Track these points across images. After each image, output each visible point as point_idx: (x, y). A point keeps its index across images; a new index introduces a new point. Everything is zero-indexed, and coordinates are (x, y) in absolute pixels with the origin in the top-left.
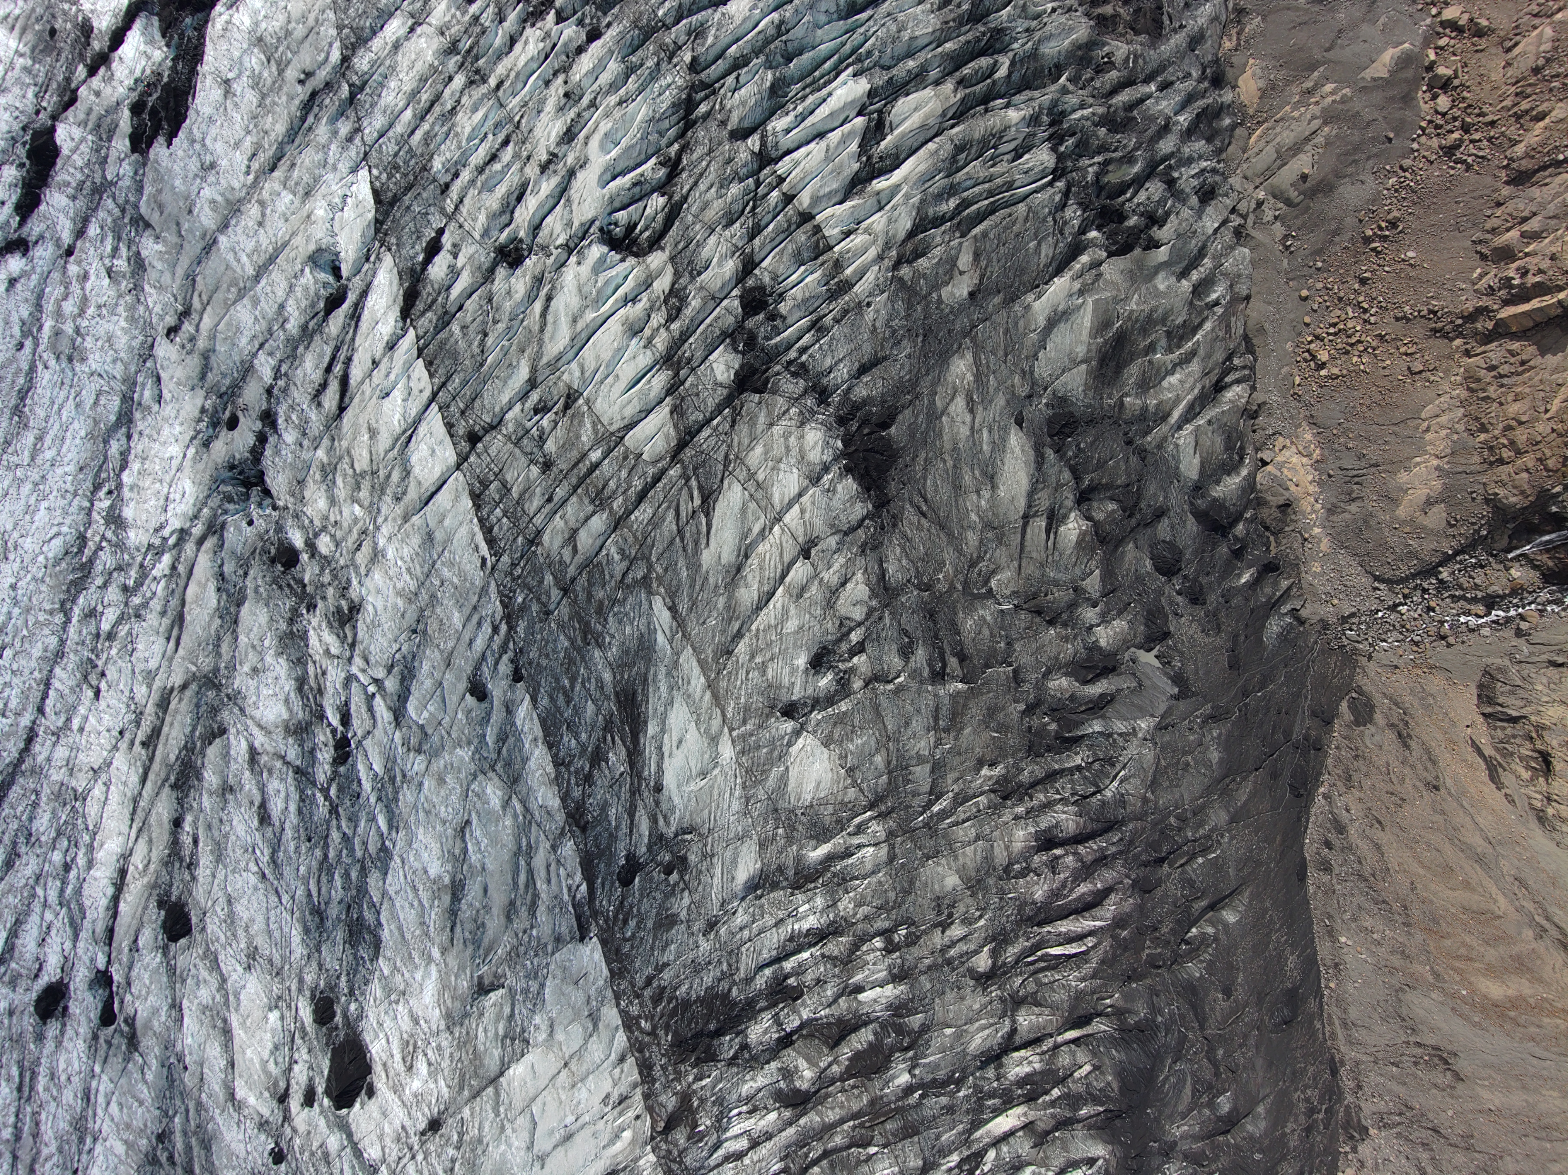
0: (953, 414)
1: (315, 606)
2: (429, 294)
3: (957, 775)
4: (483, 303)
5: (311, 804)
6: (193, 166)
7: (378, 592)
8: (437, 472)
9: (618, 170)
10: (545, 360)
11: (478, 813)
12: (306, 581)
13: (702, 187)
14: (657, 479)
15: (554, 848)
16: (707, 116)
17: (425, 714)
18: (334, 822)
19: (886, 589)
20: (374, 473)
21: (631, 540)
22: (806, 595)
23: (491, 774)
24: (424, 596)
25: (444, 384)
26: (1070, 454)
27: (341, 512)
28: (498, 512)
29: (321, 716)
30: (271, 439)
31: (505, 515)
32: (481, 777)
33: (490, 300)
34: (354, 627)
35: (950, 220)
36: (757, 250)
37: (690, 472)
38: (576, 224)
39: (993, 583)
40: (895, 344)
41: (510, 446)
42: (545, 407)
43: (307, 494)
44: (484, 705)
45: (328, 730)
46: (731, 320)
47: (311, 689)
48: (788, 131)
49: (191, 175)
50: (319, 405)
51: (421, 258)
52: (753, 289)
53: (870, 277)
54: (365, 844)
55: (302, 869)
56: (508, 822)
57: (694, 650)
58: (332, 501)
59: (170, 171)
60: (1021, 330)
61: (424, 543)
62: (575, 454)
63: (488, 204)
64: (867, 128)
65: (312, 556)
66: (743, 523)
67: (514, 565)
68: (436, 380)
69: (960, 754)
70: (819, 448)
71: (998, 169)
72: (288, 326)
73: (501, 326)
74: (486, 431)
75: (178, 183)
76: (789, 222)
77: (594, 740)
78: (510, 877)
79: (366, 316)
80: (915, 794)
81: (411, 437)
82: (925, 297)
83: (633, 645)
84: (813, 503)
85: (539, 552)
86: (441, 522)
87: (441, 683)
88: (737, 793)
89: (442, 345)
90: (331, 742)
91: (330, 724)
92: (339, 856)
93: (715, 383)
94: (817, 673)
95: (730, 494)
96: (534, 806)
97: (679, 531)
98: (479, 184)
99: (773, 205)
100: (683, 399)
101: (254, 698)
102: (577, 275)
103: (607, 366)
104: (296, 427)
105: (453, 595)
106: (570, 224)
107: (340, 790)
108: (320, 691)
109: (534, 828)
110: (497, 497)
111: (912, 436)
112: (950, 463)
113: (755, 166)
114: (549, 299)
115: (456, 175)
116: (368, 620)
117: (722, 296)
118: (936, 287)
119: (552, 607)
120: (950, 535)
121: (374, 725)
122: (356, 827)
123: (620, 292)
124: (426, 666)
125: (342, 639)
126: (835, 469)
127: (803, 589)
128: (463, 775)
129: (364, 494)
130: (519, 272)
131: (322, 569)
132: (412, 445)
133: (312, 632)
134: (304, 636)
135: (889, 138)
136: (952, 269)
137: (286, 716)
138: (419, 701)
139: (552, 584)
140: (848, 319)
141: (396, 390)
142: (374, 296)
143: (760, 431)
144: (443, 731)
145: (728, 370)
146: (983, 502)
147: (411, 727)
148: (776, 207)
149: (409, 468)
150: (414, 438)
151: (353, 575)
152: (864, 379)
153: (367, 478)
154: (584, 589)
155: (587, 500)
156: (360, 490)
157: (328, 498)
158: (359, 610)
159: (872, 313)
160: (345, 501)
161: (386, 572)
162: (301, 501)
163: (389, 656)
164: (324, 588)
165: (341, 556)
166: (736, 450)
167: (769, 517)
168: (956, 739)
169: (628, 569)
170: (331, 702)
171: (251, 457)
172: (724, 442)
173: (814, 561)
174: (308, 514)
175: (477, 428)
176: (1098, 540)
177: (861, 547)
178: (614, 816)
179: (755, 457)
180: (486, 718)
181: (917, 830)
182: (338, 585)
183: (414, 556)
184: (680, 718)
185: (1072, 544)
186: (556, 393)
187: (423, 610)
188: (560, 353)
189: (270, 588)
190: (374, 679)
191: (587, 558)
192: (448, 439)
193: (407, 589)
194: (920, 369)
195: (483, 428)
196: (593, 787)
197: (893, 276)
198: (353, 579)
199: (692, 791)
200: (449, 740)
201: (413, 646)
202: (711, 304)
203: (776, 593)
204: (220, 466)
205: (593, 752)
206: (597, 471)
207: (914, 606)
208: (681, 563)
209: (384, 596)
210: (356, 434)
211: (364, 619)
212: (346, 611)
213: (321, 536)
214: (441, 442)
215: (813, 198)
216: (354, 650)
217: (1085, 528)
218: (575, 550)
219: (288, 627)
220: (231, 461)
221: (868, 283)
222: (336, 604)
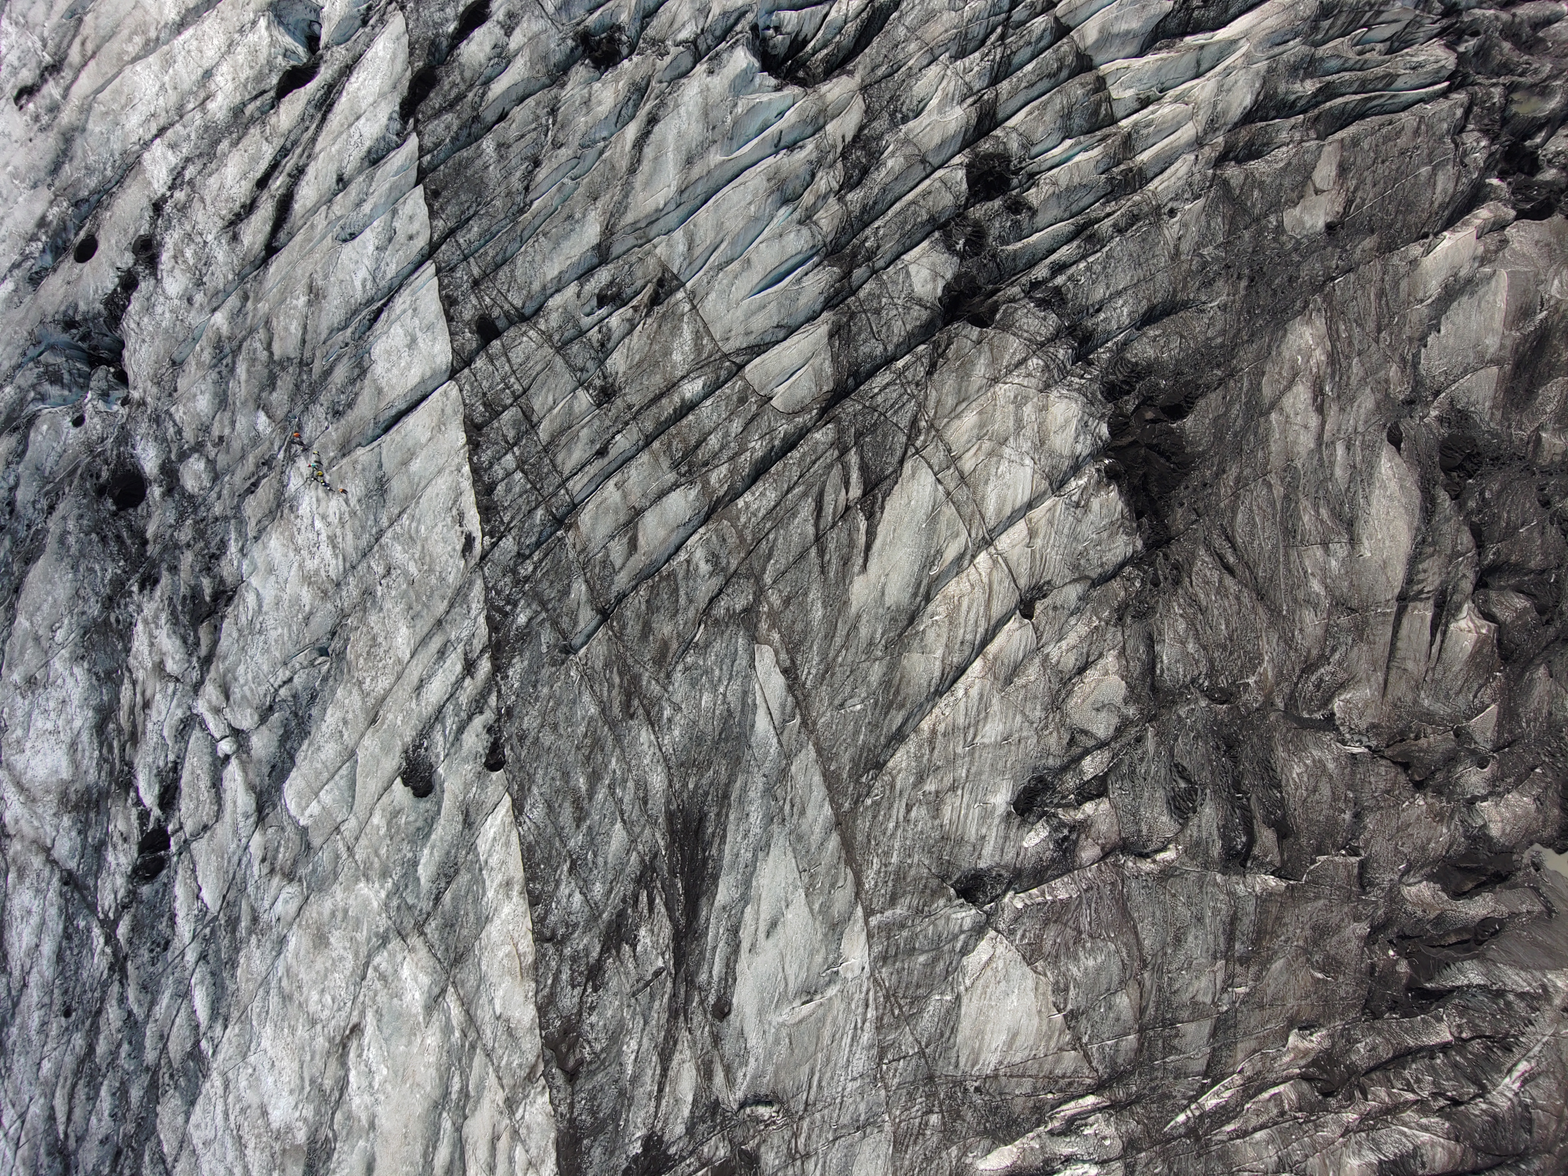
0: (1288, 410)
1: (156, 581)
2: (454, 85)
3: (1252, 1044)
4: (542, 112)
5: (82, 945)
7: (271, 570)
8: (413, 375)
10: (629, 218)
11: (378, 1013)
12: (149, 534)
14: (790, 444)
15: (511, 1104)
17: (314, 808)
18: (115, 988)
19: (1154, 689)
20: (304, 364)
21: (732, 540)
22: (1019, 681)
23: (415, 940)
24: (351, 591)
25: (451, 233)
26: (1472, 504)
27: (233, 423)
28: (509, 460)
29: (127, 784)
30: (143, 285)
31: (520, 467)
32: (395, 944)
33: (553, 112)
34: (216, 629)
35: (1305, 110)
36: (1003, 99)
37: (850, 439)
38: (715, 11)
39: (1337, 705)
40: (1204, 285)
41: (548, 351)
42: (618, 294)
43: (182, 383)
44: (425, 805)
45: (134, 813)
46: (947, 201)
47: (120, 731)
50: (235, 238)
51: (451, 28)
52: (989, 158)
53: (1179, 170)
54: (163, 1038)
55: (46, 1065)
56: (433, 1039)
57: (819, 751)
58: (222, 401)
60: (1403, 295)
61: (368, 496)
62: (657, 381)
65: (169, 492)
66: (929, 538)
67: (521, 557)
68: (440, 224)
69: (1261, 1007)
70: (1071, 431)
71: (1369, 56)
72: (212, 106)
73: (564, 153)
74: (512, 321)
76: (1060, 63)
77: (615, 898)
78: (419, 1149)
79: (342, 105)
80: (1180, 1074)
81: (380, 311)
82: (1257, 220)
83: (711, 729)
84: (1050, 524)
85: (569, 541)
86: (405, 464)
87: (351, 755)
88: (866, 1037)
89: (461, 169)
90: (136, 836)
91: (139, 802)
92: (114, 1054)
93: (910, 297)
94: (1023, 823)
95: (914, 486)
96: (484, 1015)
97: (818, 538)
99: (1036, 36)
100: (852, 317)
101: (19, 732)
102: (705, 91)
103: (734, 244)
104: (188, 270)
105: (404, 595)
106: (704, 11)
107: (136, 928)
108: (135, 737)
109: (479, 1058)
110: (511, 434)
111: (1219, 437)
112: (1279, 491)
114: (653, 120)
116: (243, 621)
117: (935, 162)
118: (1276, 206)
119: (577, 641)
120: (1274, 612)
121: (218, 816)
122: (153, 1003)
123: (770, 133)
124: (332, 718)
125: (190, 646)
126: (1091, 470)
127: (1016, 669)
128: (362, 936)
129: (279, 397)
130: (609, 75)
131: (181, 518)
132: (378, 325)
133: (140, 627)
134: (125, 633)
136: (1304, 184)
137: (65, 773)
138: (307, 782)
139: (584, 598)
140: (1137, 230)
141: (368, 230)
142: (362, 76)
143: (976, 387)
144: (340, 845)
145: (934, 280)
146: (1333, 563)
147: (283, 829)
148: (1041, 38)
149: (366, 364)
150: (384, 316)
151: (233, 536)
152: (1152, 332)
153: (291, 370)
154: (638, 616)
155: (665, 463)
156: (274, 389)
157: (216, 395)
158: (230, 599)
159: (1176, 227)
160: (244, 403)
161: (292, 537)
162: (170, 395)
163: (268, 690)
164: (177, 552)
165: (219, 498)
166: (932, 414)
167: (973, 535)
168: (1258, 978)
169: (721, 591)
170: (150, 759)
171: (105, 313)
172: (913, 396)
173: (1039, 623)
174: (177, 418)
175: (496, 312)
176: (1500, 654)
177: (1117, 610)
178: (633, 1057)
179: (963, 429)
180: (423, 832)
181: (1175, 1139)
182: (202, 549)
183: (347, 516)
184: (778, 879)
185: (1464, 656)
186: (639, 274)
187: (344, 615)
188: (658, 210)
189: (86, 540)
190: (233, 729)
191: (651, 563)
192: (442, 323)
193: (323, 573)
194: (1239, 330)
195: (507, 315)
196: (600, 992)
197: (1214, 175)
198: (232, 542)
199: (783, 1024)
200: (349, 863)
201: (315, 678)
202: (918, 171)
203: (970, 669)
204: (50, 319)
205: (610, 923)
206: (691, 417)
207: (1199, 726)
208: (815, 594)
209: (280, 580)
210: (285, 293)
211: (236, 617)
212: (208, 599)
213: (191, 460)
214: (430, 327)
215: (1101, 31)
216: (208, 671)
217: (1484, 631)
218: (633, 545)
219: (102, 613)
220: (71, 312)
221: (1173, 179)
222: (193, 583)
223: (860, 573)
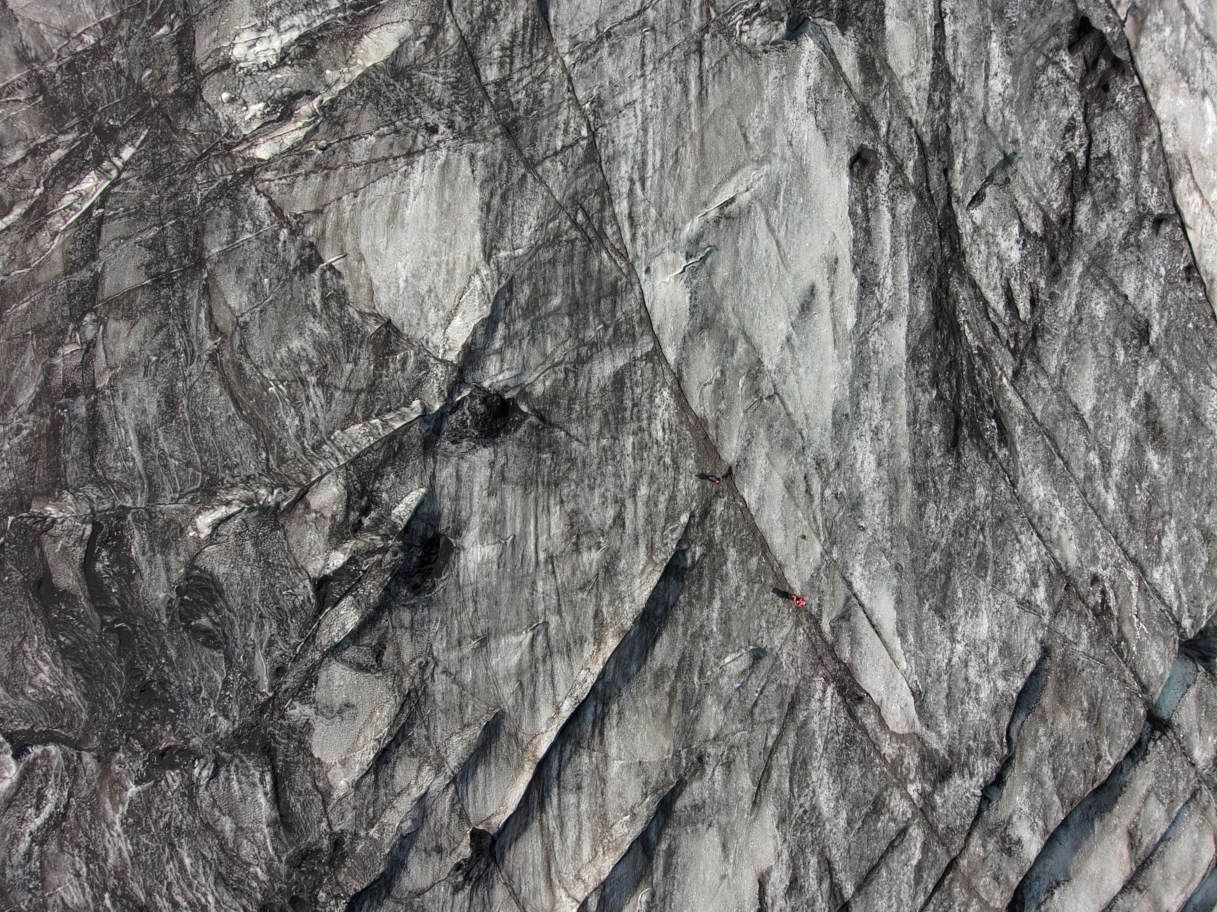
3: (43, 276)
21: (984, 881)
22: (474, 733)
39: (12, 770)
69: (38, 330)
80: (137, 212)
83: (965, 584)
139: (1194, 737)
154: (1109, 732)
168: (49, 370)
178: (994, 68)
181: (132, 122)
184: (811, 377)
196: (1062, 156)
199: (760, 162)
205: (1069, 261)
207: (195, 708)
208: (835, 825)
218: (1132, 836)
223: (769, 868)
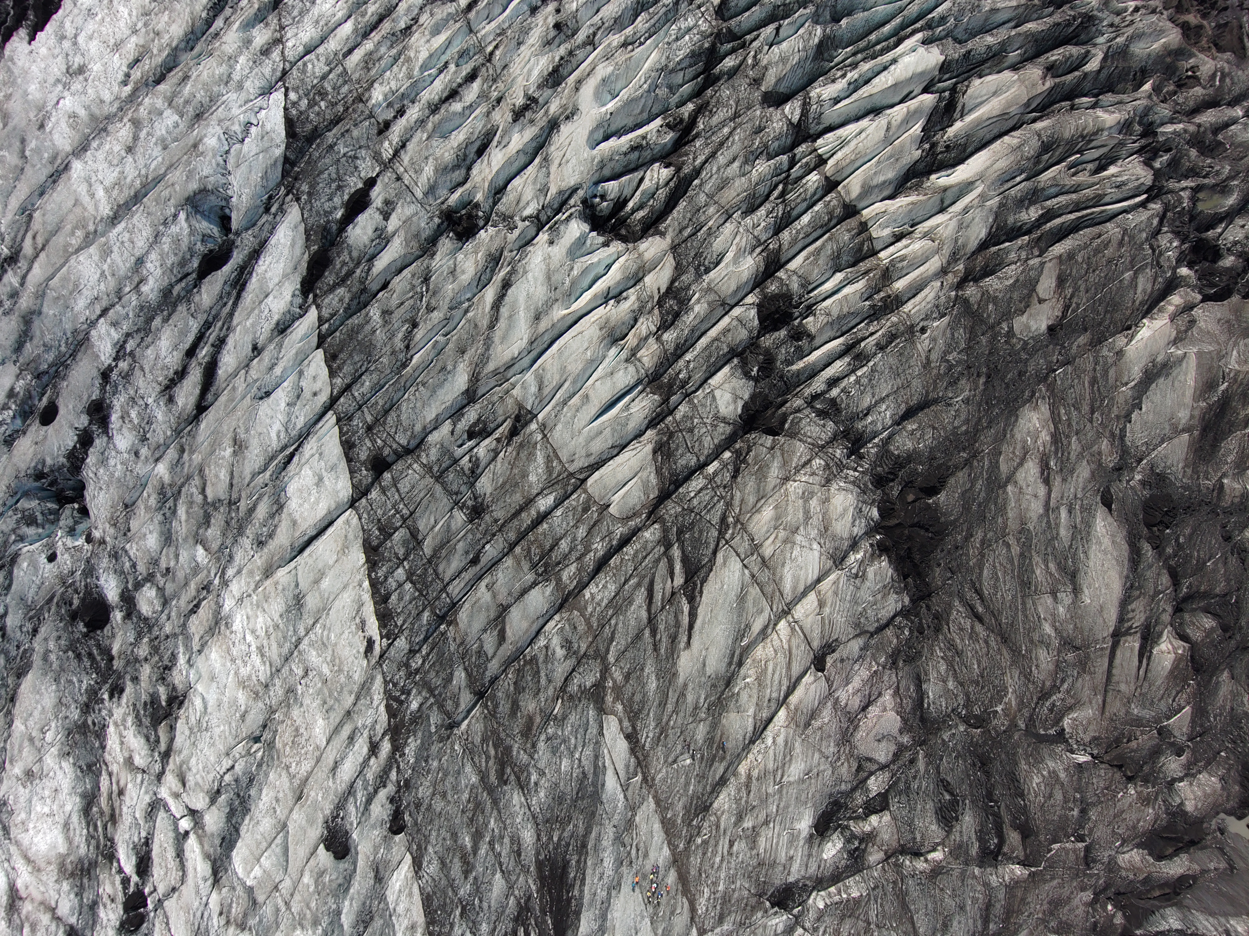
0: (1022, 483)
1: (122, 691)
2: (344, 263)
4: (416, 282)
6: (57, 68)
7: (213, 678)
8: (321, 510)
9: (613, 128)
10: (491, 365)
12: (114, 652)
13: (721, 159)
14: (625, 541)
16: (733, 72)
17: (257, 871)
19: (923, 720)
20: (232, 503)
21: (582, 627)
22: (816, 724)
24: (277, 691)
25: (348, 387)
26: (1169, 550)
27: (177, 556)
28: (400, 573)
29: (111, 856)
30: (97, 442)
31: (409, 578)
33: (427, 279)
34: (172, 729)
35: (1028, 232)
36: (786, 246)
37: (673, 537)
38: (553, 191)
39: (1066, 722)
40: (950, 384)
41: (429, 480)
42: (484, 430)
43: (134, 524)
44: (344, 865)
45: (118, 879)
46: (743, 334)
47: (102, 813)
48: (837, 101)
49: (51, 80)
50: (171, 400)
51: (339, 214)
52: (775, 297)
53: (929, 294)
57: (658, 802)
58: (168, 539)
59: (26, 72)
60: (1111, 381)
61: (288, 611)
62: (517, 498)
63: (438, 152)
64: (936, 108)
65: (128, 616)
66: (740, 615)
67: (412, 653)
68: (338, 381)
70: (849, 517)
71: (1082, 178)
72: (145, 288)
73: (436, 315)
74: (399, 457)
75: (33, 88)
76: (831, 214)
79: (253, 284)
81: (291, 456)
82: (993, 327)
83: (569, 789)
84: (836, 593)
85: (451, 634)
86: (317, 582)
87: (284, 826)
89: (354, 332)
90: (120, 898)
91: (120, 871)
93: (716, 417)
94: (822, 838)
95: (726, 572)
97: (651, 621)
98: (430, 125)
99: (811, 190)
100: (671, 435)
101: (22, 816)
102: (547, 258)
103: (574, 382)
104: (134, 428)
105: (319, 692)
106: (544, 190)
108: (114, 818)
110: (401, 552)
111: (966, 508)
112: (1016, 549)
113: (789, 141)
114: (506, 286)
115: (401, 112)
116: (193, 720)
117: (732, 302)
118: (1007, 315)
119: (459, 718)
120: (1015, 651)
121: (183, 880)
123: (600, 286)
124: (267, 797)
125: (153, 743)
126: (865, 545)
127: (813, 714)
129: (213, 533)
130: (469, 246)
131: (139, 636)
132: (292, 467)
133: (111, 729)
134: (101, 733)
135: (958, 125)
136: (1029, 296)
137: (62, 848)
138: (250, 850)
139: (463, 684)
140: (896, 346)
141: (279, 389)
142: (268, 259)
143: (771, 486)
144: (279, 901)
145: (735, 402)
146: (1061, 609)
147: (234, 889)
148: (815, 194)
149: (282, 501)
150: (296, 459)
151: (181, 649)
152: (911, 426)
153: (222, 509)
154: (508, 697)
155: (526, 566)
156: (209, 526)
157: (162, 533)
158: (181, 703)
159: (927, 342)
160: (185, 540)
161: (228, 651)
162: (125, 534)
163: (215, 777)
164: (137, 665)
165: (168, 619)
166: (737, 511)
167: (775, 609)
169: (573, 670)
170: (127, 836)
171: (68, 465)
172: (722, 497)
173: (830, 675)
174: (131, 554)
175: (386, 451)
176: (1193, 667)
177: (891, 656)
179: (763, 521)
180: (344, 887)
182: (157, 662)
183: (271, 630)
184: (628, 912)
185: (1165, 673)
186: (500, 412)
187: (272, 711)
188: (513, 359)
189: (64, 657)
190: (190, 810)
191: (517, 649)
192: (343, 464)
193: (254, 678)
194: (980, 419)
195: (395, 452)
197: (957, 296)
198: (181, 655)
200: (287, 915)
201: (252, 764)
202: (720, 311)
203: (776, 719)
204: (23, 474)
206: (545, 526)
207: (959, 747)
208: (650, 669)
209: (220, 685)
210: (214, 446)
211: (187, 717)
212: (164, 704)
213: (145, 589)
214: (333, 468)
215: (862, 187)
216: (167, 762)
217: (1180, 652)
218: (503, 636)
219: (81, 717)
220: (40, 467)
221: (923, 304)
222: (151, 691)
223: (685, 649)
